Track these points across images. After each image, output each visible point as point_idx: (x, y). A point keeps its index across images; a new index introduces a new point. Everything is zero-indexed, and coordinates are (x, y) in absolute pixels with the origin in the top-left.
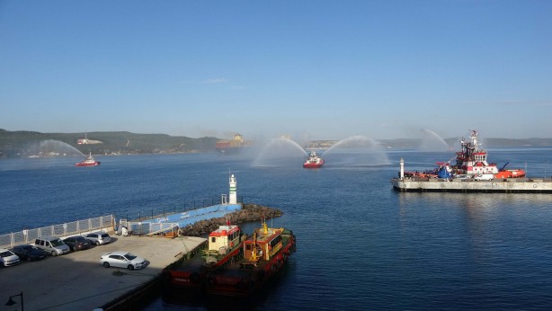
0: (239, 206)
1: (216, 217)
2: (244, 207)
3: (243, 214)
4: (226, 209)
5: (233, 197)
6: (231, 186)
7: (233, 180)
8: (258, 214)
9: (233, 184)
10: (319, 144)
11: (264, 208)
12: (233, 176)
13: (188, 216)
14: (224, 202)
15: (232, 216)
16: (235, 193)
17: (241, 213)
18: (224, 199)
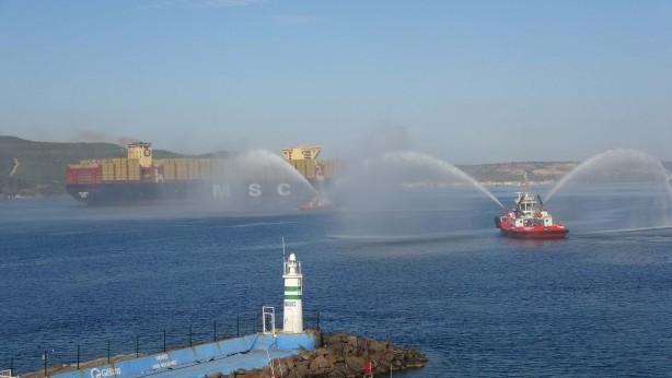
0: (308, 340)
1: (249, 369)
2: (321, 343)
3: (320, 361)
4: (274, 346)
5: (293, 314)
6: (288, 283)
7: (292, 267)
8: (361, 361)
9: (292, 280)
10: (533, 169)
11: (376, 346)
12: (292, 257)
13: (173, 363)
14: (269, 329)
15: (291, 365)
16: (298, 302)
17: (314, 357)
18: (268, 319)
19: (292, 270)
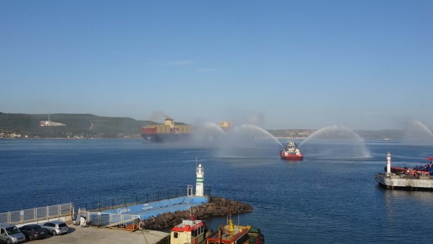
0: (206, 199)
1: (181, 210)
2: (211, 200)
3: (210, 208)
4: (192, 201)
5: (200, 188)
6: (198, 176)
7: (200, 170)
8: (226, 208)
9: (200, 175)
10: (297, 133)
11: (233, 202)
12: (200, 166)
13: (151, 207)
14: (190, 194)
15: (198, 209)
16: (202, 184)
17: (208, 206)
18: (190, 190)
19: (200, 171)
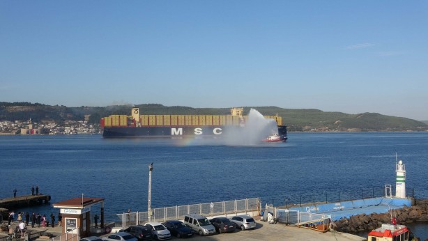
0: (408, 202)
1: (378, 213)
2: (415, 204)
3: (414, 212)
4: (391, 203)
5: (401, 189)
6: (398, 174)
7: (400, 167)
9: (400, 173)
12: (401, 162)
13: (343, 207)
14: (388, 195)
15: (399, 213)
16: (403, 184)
17: (411, 210)
18: (388, 190)
19: (401, 169)
